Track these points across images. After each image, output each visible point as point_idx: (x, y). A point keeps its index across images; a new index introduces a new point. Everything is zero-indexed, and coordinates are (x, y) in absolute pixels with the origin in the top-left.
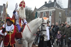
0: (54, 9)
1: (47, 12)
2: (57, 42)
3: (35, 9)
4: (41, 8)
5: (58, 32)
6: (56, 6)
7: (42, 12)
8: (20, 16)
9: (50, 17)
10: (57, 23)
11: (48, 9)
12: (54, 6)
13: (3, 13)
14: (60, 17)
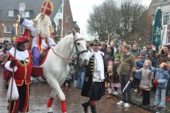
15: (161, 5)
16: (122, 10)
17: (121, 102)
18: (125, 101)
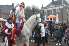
0: (61, 7)
1: (54, 10)
2: (65, 40)
3: (42, 7)
4: (48, 6)
5: (66, 30)
6: (63, 4)
7: (49, 10)
8: (20, 15)
9: (57, 15)
10: (65, 21)
11: (56, 7)
12: (61, 4)
13: (12, 12)
14: (68, 15)
15: (44, 9)
16: (32, 10)
17: (32, 40)
18: (33, 40)
